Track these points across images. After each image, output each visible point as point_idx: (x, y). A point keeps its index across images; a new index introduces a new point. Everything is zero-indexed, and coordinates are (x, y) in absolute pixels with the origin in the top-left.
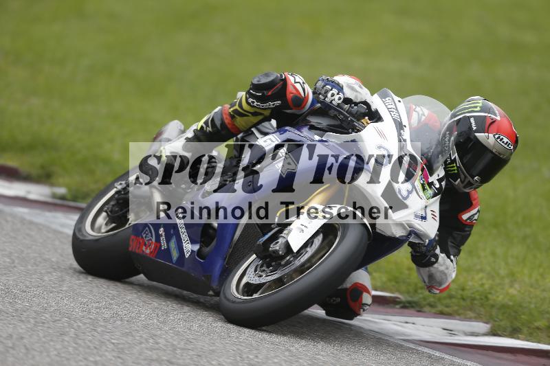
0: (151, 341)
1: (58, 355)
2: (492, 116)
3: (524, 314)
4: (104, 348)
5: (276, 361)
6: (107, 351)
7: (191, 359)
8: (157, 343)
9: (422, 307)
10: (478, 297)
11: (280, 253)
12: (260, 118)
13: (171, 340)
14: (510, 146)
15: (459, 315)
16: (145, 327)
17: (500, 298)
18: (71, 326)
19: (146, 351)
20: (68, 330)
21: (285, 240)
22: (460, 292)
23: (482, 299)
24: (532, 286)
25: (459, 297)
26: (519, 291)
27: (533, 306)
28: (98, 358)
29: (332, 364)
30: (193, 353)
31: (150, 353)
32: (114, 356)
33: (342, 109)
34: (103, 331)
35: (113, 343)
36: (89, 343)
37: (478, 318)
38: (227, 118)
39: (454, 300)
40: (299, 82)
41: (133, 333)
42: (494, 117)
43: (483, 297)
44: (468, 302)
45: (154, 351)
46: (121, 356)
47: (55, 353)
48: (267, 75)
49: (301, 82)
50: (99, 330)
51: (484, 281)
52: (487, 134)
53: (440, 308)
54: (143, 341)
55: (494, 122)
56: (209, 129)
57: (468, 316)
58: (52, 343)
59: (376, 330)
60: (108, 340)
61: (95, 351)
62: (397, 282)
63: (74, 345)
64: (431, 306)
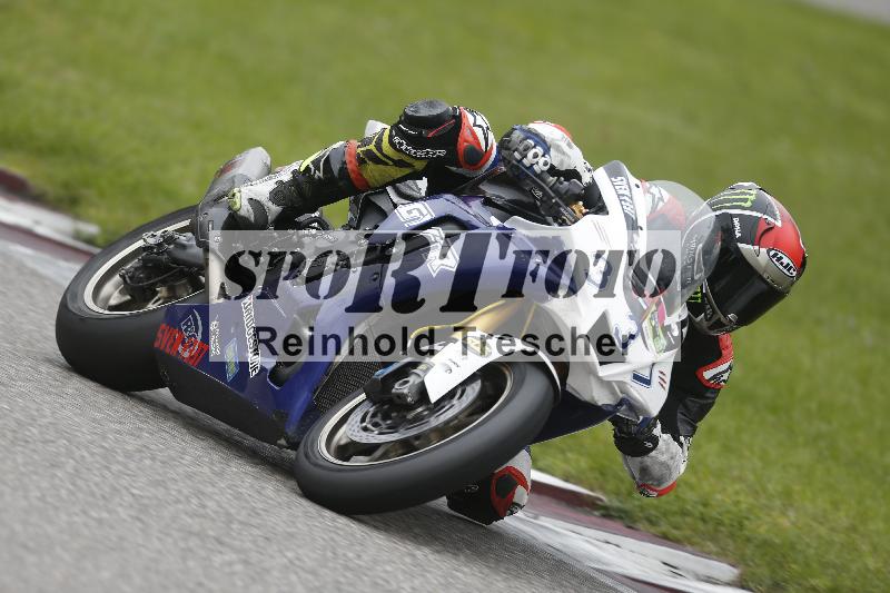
0: (194, 501)
1: (42, 499)
2: (770, 219)
3: (795, 562)
4: (117, 500)
5: (388, 568)
6: (121, 505)
7: (254, 542)
8: (204, 507)
9: (635, 521)
10: (727, 521)
11: (409, 399)
12: (407, 171)
13: (226, 506)
14: (792, 271)
15: (692, 544)
16: (189, 476)
17: (761, 528)
18: (70, 454)
19: (183, 516)
20: (63, 459)
21: (420, 380)
22: (701, 508)
23: (732, 526)
24: (814, 519)
25: (697, 514)
26: (793, 523)
27: (812, 551)
28: (105, 515)
29: (478, 589)
30: (260, 533)
31: (189, 520)
32: (130, 516)
33: (545, 182)
34: (120, 471)
35: (133, 495)
36: (95, 489)
37: (721, 555)
38: (351, 162)
39: (688, 520)
40: (480, 126)
41: (169, 483)
42: (772, 220)
43: (735, 524)
44: (710, 527)
45: (197, 520)
46: (142, 516)
47: (39, 494)
48: (431, 104)
49: (485, 126)
50: (115, 468)
51: (742, 498)
52: (757, 247)
53: (664, 528)
54: (182, 499)
55: (771, 229)
56: (319, 174)
57: (706, 549)
58: (35, 477)
59: (558, 546)
60: (127, 489)
61: (101, 503)
62: (602, 474)
63: (71, 487)
64: (651, 522)
